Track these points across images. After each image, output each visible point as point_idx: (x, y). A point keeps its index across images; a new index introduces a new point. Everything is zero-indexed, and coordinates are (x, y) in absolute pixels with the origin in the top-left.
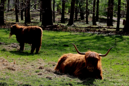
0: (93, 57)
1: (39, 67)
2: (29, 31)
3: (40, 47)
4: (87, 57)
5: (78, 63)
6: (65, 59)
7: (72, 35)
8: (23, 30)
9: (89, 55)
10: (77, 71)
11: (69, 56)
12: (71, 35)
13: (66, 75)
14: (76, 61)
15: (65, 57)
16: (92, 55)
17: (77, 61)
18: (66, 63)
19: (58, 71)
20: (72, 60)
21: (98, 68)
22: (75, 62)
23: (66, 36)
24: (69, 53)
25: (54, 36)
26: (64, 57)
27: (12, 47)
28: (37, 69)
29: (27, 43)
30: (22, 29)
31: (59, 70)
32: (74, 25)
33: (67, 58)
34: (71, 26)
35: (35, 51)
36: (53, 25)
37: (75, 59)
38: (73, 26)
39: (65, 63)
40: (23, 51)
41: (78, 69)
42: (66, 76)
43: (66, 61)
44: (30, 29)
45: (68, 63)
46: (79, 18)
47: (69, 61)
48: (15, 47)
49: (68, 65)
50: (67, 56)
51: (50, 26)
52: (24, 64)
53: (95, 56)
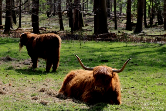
0: (103, 73)
1: (40, 90)
2: (42, 40)
3: (58, 63)
4: (95, 73)
5: (87, 82)
6: (72, 78)
7: (128, 47)
8: (35, 39)
9: (97, 71)
10: (85, 93)
11: (78, 74)
12: (126, 46)
13: (71, 99)
14: (86, 79)
15: (73, 75)
16: (102, 71)
17: (86, 81)
18: (73, 82)
19: (62, 94)
20: (80, 78)
21: (114, 89)
22: (84, 81)
23: (117, 48)
24: (78, 69)
25: (100, 49)
26: (71, 75)
27: (24, 64)
28: (37, 92)
29: (40, 57)
30: (33, 38)
31: (64, 93)
32: (143, 32)
33: (75, 76)
34: (139, 34)
35: (51, 69)
36: (108, 32)
37: (83, 78)
38: (141, 34)
39: (71, 83)
40: (35, 69)
41: (87, 91)
42: (70, 101)
43: (73, 80)
44: (44, 37)
45: (75, 83)
46: (156, 22)
47: (77, 80)
48: (27, 64)
49: (74, 86)
50: (76, 73)
51: (103, 35)
52: (24, 86)
53: (105, 72)
